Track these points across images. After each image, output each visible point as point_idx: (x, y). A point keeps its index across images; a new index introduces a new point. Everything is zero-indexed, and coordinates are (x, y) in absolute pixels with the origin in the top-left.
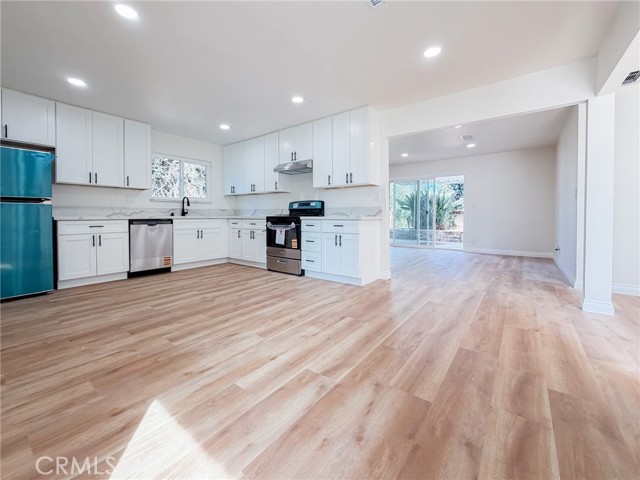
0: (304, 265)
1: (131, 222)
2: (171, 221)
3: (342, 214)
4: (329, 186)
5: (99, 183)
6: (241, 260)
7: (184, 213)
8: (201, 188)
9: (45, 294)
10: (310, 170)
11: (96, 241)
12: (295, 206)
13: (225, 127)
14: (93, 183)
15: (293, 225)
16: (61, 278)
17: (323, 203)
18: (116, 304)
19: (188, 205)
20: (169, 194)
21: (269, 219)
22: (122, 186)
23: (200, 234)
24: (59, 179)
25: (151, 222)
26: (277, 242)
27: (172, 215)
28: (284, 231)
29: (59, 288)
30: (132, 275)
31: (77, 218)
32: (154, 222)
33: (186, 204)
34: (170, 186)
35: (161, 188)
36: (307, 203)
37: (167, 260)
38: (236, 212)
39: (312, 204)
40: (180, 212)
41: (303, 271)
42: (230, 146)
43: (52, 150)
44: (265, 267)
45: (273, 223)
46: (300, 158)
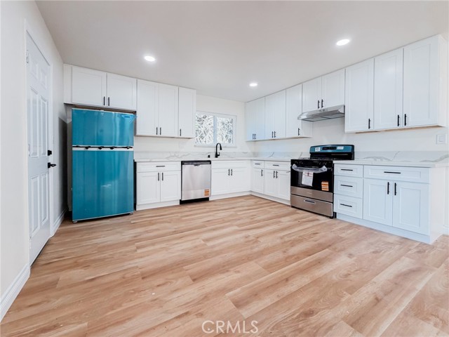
0: (337, 208)
1: (183, 163)
2: (210, 162)
3: (381, 158)
4: (369, 130)
5: (162, 135)
6: (263, 195)
7: (217, 156)
8: (224, 136)
9: (128, 214)
10: (342, 115)
11: (160, 177)
12: (318, 150)
13: (253, 85)
14: (159, 135)
15: (324, 169)
16: (138, 203)
17: (353, 146)
18: (175, 232)
19: (221, 149)
20: (203, 141)
21: (293, 162)
22: (177, 136)
23: (230, 172)
24: (138, 133)
25: (197, 163)
26: (303, 183)
27: (209, 156)
28: (311, 173)
29: (137, 209)
30: (182, 203)
31: (148, 160)
32: (198, 163)
33: (219, 149)
34: (204, 135)
35: (198, 137)
36: (334, 147)
37: (207, 192)
38: (255, 154)
39: (339, 148)
40: (214, 154)
41: (335, 214)
42: (253, 102)
43: (135, 113)
44: (290, 204)
45: (298, 165)
46: (329, 105)
